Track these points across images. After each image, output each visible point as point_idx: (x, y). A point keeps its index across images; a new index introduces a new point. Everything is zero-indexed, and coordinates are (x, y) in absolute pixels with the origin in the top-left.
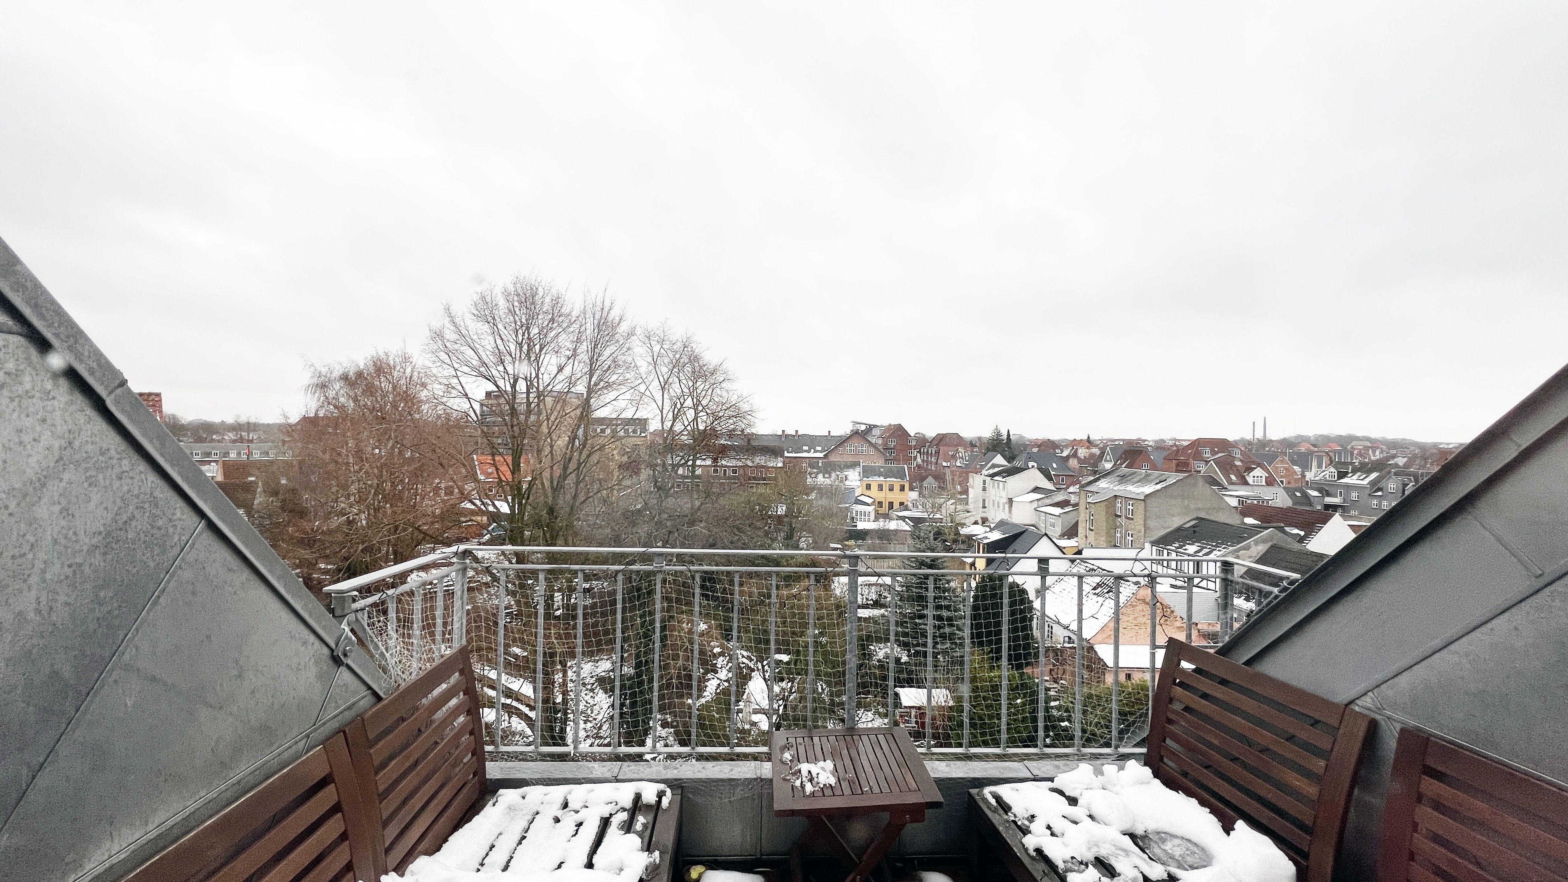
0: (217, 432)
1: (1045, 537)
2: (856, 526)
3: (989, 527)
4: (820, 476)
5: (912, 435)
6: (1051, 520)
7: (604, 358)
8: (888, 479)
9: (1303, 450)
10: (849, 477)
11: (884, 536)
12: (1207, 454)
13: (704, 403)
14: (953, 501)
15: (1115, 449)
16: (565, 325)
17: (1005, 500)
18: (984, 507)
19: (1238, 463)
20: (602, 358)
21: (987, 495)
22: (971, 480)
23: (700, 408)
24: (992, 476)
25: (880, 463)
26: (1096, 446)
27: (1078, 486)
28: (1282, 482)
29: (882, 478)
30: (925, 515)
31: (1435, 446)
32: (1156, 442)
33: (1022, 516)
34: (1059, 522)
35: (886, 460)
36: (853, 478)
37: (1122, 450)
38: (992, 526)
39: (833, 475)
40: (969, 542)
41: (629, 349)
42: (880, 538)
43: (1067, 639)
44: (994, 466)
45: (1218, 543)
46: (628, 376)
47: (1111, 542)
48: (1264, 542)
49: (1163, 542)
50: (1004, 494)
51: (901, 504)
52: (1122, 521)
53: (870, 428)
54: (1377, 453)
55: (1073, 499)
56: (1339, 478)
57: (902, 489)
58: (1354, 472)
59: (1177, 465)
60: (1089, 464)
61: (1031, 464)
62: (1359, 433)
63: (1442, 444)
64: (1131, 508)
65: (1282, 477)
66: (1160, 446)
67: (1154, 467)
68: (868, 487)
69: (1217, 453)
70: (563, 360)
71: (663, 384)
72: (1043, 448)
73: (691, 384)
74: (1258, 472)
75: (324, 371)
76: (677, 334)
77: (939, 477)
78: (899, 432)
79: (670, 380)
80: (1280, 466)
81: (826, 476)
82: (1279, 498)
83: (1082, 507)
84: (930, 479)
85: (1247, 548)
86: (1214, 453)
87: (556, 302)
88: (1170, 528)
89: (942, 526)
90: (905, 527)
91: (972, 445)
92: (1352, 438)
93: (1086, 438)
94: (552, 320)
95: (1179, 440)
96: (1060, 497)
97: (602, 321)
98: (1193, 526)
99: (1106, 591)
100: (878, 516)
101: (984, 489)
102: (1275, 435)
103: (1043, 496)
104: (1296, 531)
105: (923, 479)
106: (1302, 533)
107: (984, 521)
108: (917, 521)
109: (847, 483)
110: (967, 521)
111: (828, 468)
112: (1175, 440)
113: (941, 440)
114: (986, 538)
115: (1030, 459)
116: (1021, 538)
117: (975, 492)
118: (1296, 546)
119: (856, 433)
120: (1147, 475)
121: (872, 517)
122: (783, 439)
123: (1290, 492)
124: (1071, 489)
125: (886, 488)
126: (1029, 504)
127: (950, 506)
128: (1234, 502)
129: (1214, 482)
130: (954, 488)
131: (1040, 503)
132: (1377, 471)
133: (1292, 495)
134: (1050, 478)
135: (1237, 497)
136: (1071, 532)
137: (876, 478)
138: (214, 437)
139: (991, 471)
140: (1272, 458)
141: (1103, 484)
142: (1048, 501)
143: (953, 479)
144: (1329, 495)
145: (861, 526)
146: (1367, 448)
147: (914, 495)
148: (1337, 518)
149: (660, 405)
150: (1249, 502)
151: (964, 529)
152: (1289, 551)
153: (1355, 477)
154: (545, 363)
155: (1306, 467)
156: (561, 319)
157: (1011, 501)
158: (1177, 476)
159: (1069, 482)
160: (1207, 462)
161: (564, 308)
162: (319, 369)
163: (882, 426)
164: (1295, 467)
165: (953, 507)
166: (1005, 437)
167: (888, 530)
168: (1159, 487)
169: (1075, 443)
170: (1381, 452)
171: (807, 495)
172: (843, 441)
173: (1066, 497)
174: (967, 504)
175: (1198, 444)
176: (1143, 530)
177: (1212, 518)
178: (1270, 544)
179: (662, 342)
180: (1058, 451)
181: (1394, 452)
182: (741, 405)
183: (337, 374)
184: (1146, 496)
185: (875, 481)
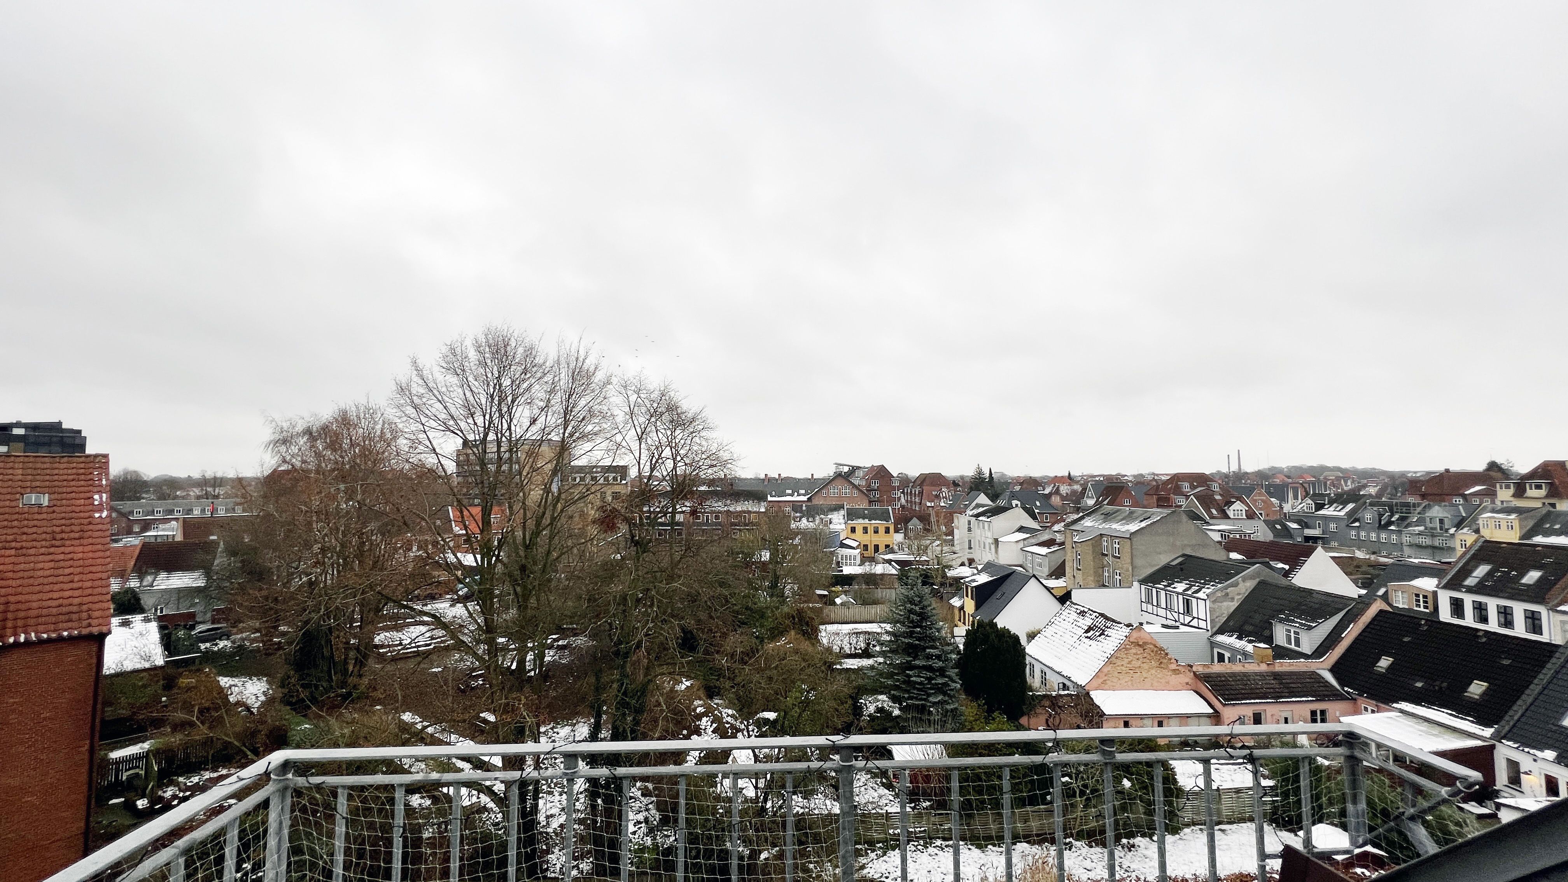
0: (181, 488)
1: (1033, 579)
2: (842, 571)
3: (976, 568)
4: (804, 520)
5: (895, 475)
6: (1038, 560)
7: (578, 408)
8: (873, 522)
9: (1278, 481)
10: (833, 521)
11: (871, 580)
12: (1186, 486)
13: (682, 452)
14: (938, 542)
15: (1097, 485)
16: (539, 375)
17: (991, 541)
18: (970, 548)
19: (1218, 497)
20: (576, 410)
21: (973, 535)
22: (956, 521)
23: (679, 458)
24: (977, 516)
25: (863, 505)
26: (1077, 482)
27: (1063, 524)
28: (1261, 514)
29: (867, 521)
30: (911, 558)
31: (1403, 475)
32: (1135, 476)
33: (1008, 556)
34: (1046, 561)
35: (870, 502)
36: (838, 522)
37: (1103, 488)
38: (980, 567)
39: (817, 518)
40: (957, 585)
41: (605, 398)
42: (867, 584)
43: (1061, 686)
44: (978, 506)
45: (1206, 580)
46: (605, 426)
47: (1098, 581)
48: (1251, 579)
49: (1151, 580)
50: (989, 534)
51: (887, 546)
52: (1109, 560)
53: (854, 470)
54: (1349, 483)
55: (1059, 538)
56: (1317, 509)
57: (887, 531)
58: (1331, 503)
59: (1158, 500)
60: (1072, 501)
61: (1014, 502)
62: (1330, 464)
63: (1409, 472)
64: (1117, 546)
65: (1260, 509)
66: (1140, 481)
67: (1136, 504)
68: (853, 530)
69: (1195, 487)
70: (536, 411)
71: (640, 433)
72: (1025, 486)
73: (669, 433)
74: (1238, 506)
75: (285, 425)
76: (654, 383)
77: (924, 518)
78: (881, 473)
79: (648, 430)
80: (1259, 497)
81: (810, 520)
82: (1260, 532)
83: (1068, 546)
84: (915, 521)
85: (1236, 585)
86: (1193, 487)
87: (530, 352)
88: (1155, 565)
89: (929, 569)
90: (892, 570)
91: (955, 484)
92: (1323, 469)
93: (1067, 474)
94: (525, 372)
95: (1157, 475)
96: (1046, 537)
97: (578, 370)
98: (1180, 564)
99: (1098, 634)
100: (864, 560)
101: (969, 530)
102: (1250, 467)
103: (1028, 535)
104: (1280, 565)
105: (907, 520)
106: (1287, 567)
107: (971, 562)
108: (902, 563)
109: (831, 526)
110: (954, 563)
111: (811, 511)
112: (1154, 474)
113: (924, 479)
114: (974, 581)
115: (1014, 496)
116: (1008, 580)
117: (959, 534)
118: (1283, 581)
119: (839, 475)
120: (1132, 513)
121: (858, 561)
122: (766, 483)
123: (1270, 524)
124: (1056, 527)
125: (871, 530)
126: (1015, 545)
127: (935, 547)
128: (1216, 537)
129: (1194, 516)
130: (940, 529)
131: (1026, 542)
132: (1353, 502)
133: (1272, 528)
134: (1034, 517)
135: (1219, 531)
136: (1058, 572)
137: (861, 521)
138: (178, 493)
139: (975, 512)
140: (1249, 491)
141: (1088, 523)
142: (1034, 541)
143: (938, 521)
144: (1308, 527)
145: (847, 570)
146: (1338, 479)
147: (899, 537)
148: (1319, 550)
149: (637, 455)
150: (1231, 536)
151: (951, 572)
152: (1277, 586)
153: (1332, 509)
154: (517, 415)
155: (1283, 499)
156: (534, 369)
157: (996, 541)
158: (1161, 513)
159: (1053, 520)
160: (1187, 497)
161: (537, 359)
162: (280, 423)
163: (865, 468)
164: (1272, 499)
165: (939, 548)
166: (988, 475)
167: (875, 575)
168: (1143, 524)
169: (1056, 480)
170: (1353, 482)
171: (793, 539)
172: (828, 483)
173: (1051, 536)
174: (953, 545)
175: (1177, 479)
176: (1130, 569)
177: (1198, 555)
178: (1258, 580)
179: (638, 392)
180: (1039, 488)
181: (1365, 481)
182: (721, 453)
183: (299, 428)
184: (1132, 534)
185: (860, 523)
